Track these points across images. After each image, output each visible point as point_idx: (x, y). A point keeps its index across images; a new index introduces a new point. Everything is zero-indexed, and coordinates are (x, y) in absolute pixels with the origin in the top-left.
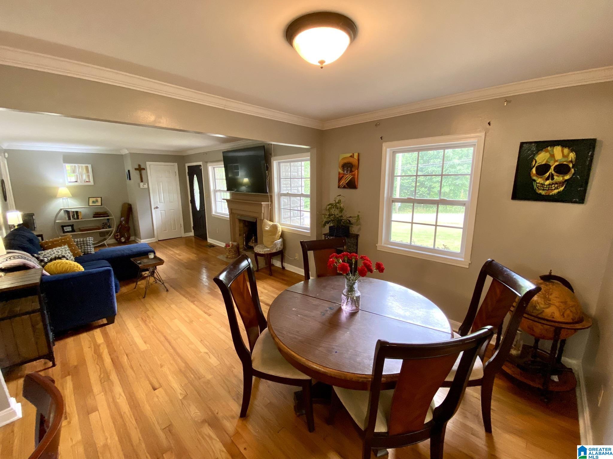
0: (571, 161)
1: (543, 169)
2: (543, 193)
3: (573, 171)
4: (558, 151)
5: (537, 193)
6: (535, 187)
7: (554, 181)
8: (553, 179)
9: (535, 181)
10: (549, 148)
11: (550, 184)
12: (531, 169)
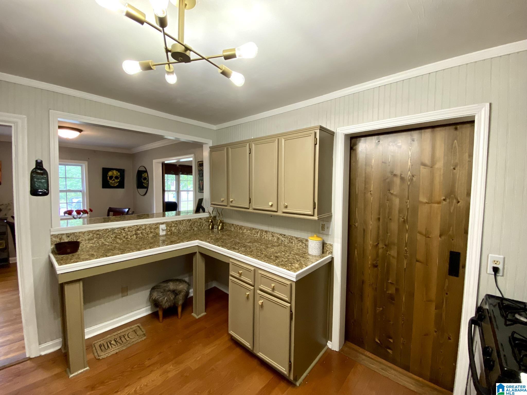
0: (119, 175)
1: (111, 177)
2: (112, 185)
3: (120, 178)
4: (115, 172)
5: (110, 185)
6: (110, 183)
7: (115, 181)
8: (114, 181)
9: (109, 181)
10: (112, 171)
11: (114, 183)
12: (108, 177)
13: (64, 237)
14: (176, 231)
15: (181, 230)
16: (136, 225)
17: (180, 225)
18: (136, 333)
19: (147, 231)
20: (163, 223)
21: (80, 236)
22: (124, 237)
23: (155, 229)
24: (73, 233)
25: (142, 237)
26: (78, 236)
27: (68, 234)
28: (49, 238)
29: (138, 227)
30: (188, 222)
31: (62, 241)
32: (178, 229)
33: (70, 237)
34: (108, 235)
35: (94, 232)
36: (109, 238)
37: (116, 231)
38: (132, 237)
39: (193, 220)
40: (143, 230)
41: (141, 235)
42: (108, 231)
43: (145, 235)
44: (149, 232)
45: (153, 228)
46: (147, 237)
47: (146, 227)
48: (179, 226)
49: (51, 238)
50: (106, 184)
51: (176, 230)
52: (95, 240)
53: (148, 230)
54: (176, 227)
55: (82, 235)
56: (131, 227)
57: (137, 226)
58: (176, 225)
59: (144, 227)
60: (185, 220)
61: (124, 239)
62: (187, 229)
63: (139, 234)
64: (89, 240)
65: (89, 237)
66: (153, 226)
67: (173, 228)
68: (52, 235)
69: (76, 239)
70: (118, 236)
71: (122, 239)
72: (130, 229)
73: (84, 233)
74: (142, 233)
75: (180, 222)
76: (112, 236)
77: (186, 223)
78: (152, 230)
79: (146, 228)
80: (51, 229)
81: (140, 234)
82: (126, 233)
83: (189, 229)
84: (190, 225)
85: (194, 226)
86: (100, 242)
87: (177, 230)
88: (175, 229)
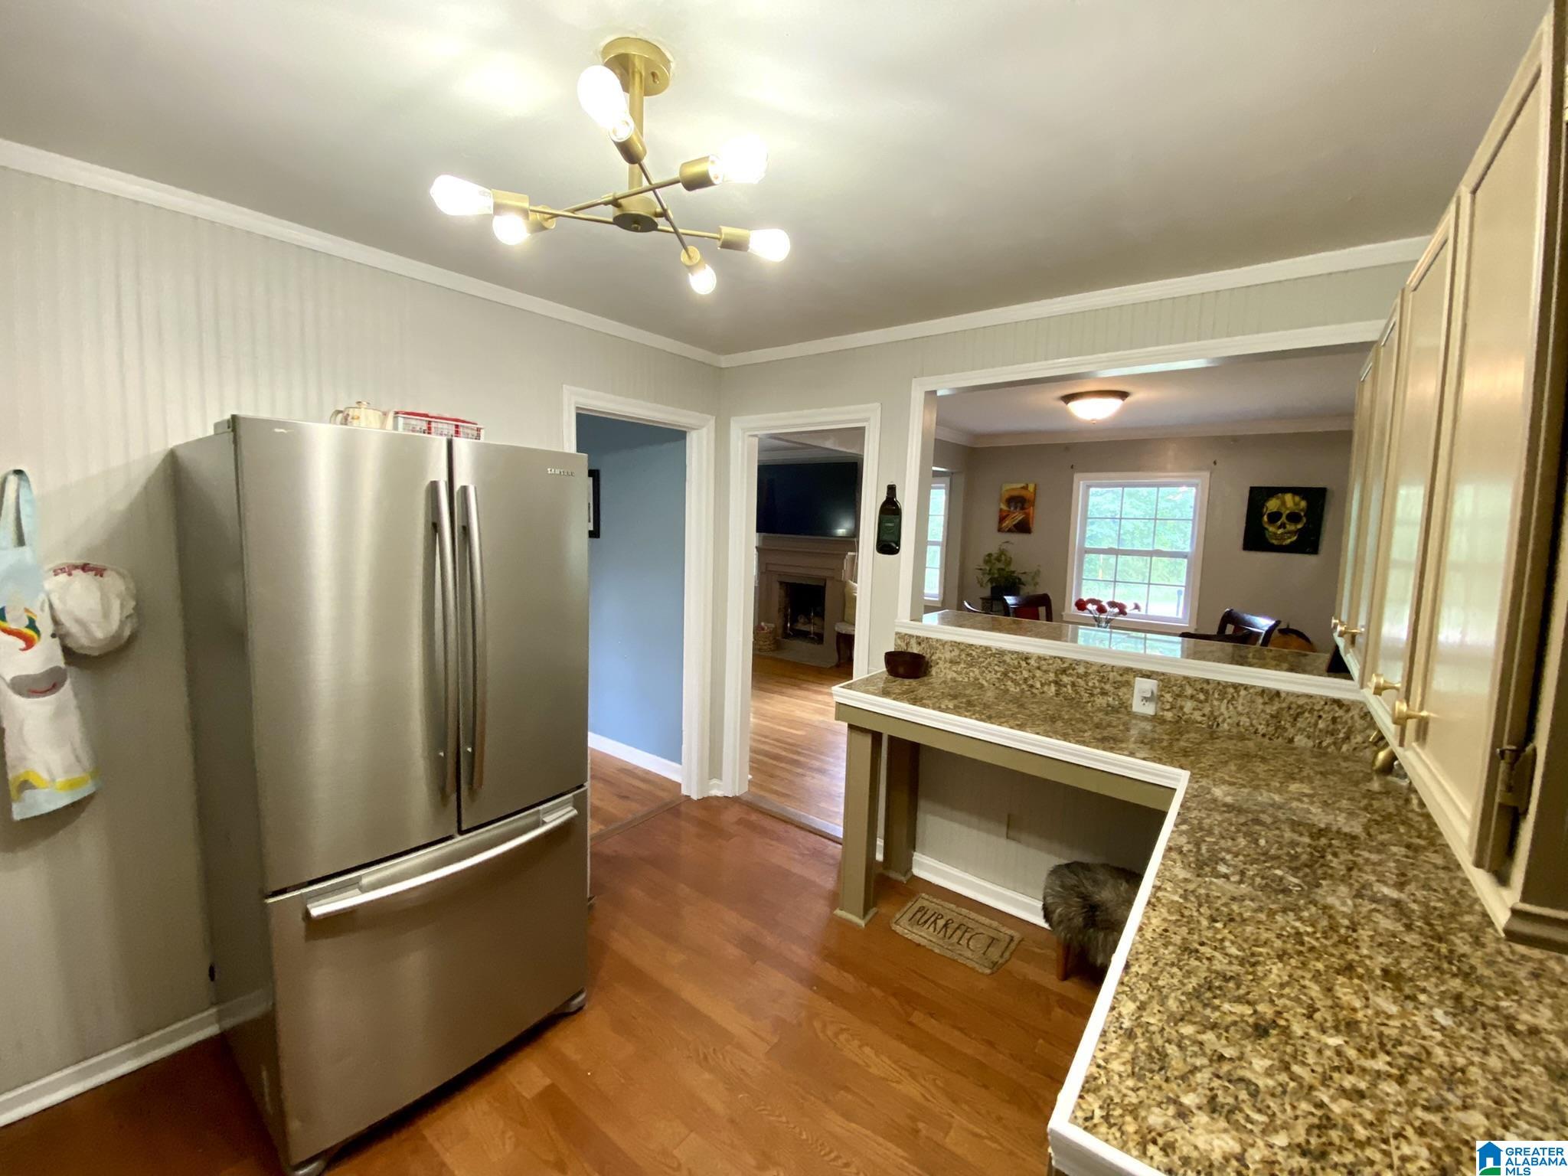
0: (1302, 510)
1: (1275, 517)
2: (1275, 542)
3: (1304, 520)
4: (1288, 497)
5: (1269, 543)
6: (1267, 536)
7: (1286, 530)
8: (1285, 528)
9: (1267, 529)
10: (1280, 495)
11: (1282, 534)
12: (1262, 516)
13: (913, 642)
14: (1197, 716)
15: (1224, 721)
16: (1059, 658)
17: (1221, 700)
18: (988, 947)
19: (1090, 684)
20: (1149, 673)
21: (937, 649)
22: (1026, 680)
23: (1118, 685)
24: (927, 638)
25: (1073, 699)
26: (934, 649)
27: (920, 637)
29: (1065, 665)
30: (1260, 700)
31: (910, 650)
32: (1212, 712)
33: (922, 646)
34: (990, 664)
35: (962, 647)
36: (990, 672)
37: (1007, 658)
38: (1046, 688)
39: (1291, 699)
40: (1079, 676)
41: (1070, 691)
42: (989, 652)
43: (1082, 693)
44: (1096, 688)
45: (1111, 680)
46: (1088, 702)
47: (1090, 671)
48: (1216, 703)
49: (896, 639)
50: (1255, 539)
51: (1200, 713)
52: (962, 665)
53: (1096, 682)
54: (1201, 702)
55: (941, 647)
56: (1045, 659)
57: (1061, 659)
58: (1202, 697)
59: (1081, 670)
60: (1246, 687)
61: (1024, 686)
62: (1252, 725)
63: (1065, 687)
64: (951, 662)
65: (953, 654)
66: (1111, 674)
67: (1189, 705)
68: (897, 633)
69: (930, 653)
70: (1011, 674)
71: (1019, 685)
72: (1043, 662)
73: (944, 644)
74: (1073, 684)
75: (1221, 687)
76: (996, 668)
77: (1253, 702)
78: (1107, 687)
79: (1090, 674)
80: (896, 619)
81: (1069, 687)
82: (1030, 671)
83: (1262, 729)
84: (1272, 716)
85: (1293, 725)
86: (971, 674)
87: (1204, 715)
88: (1194, 709)
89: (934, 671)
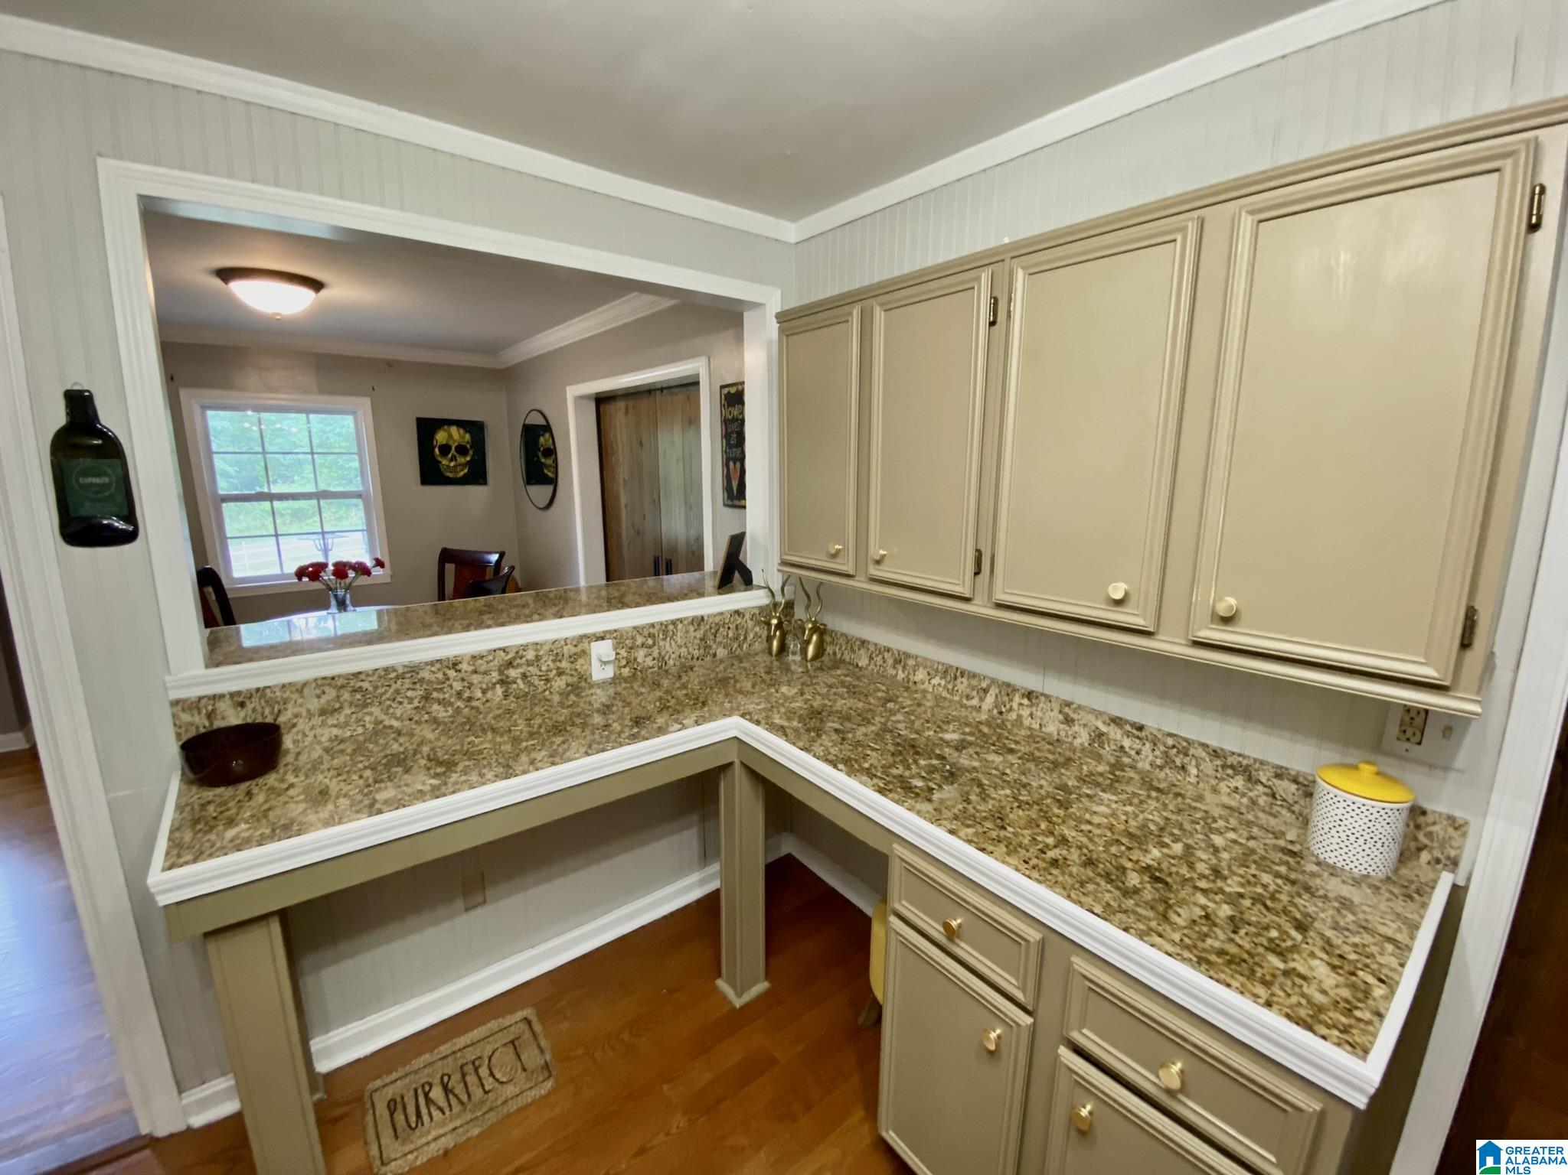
0: (468, 442)
1: (445, 449)
2: (451, 475)
3: (471, 452)
4: (454, 430)
5: (446, 476)
6: (442, 470)
7: (458, 463)
8: (456, 460)
9: (440, 462)
10: (446, 427)
11: (454, 466)
12: (434, 449)
14: (649, 662)
15: (669, 658)
16: (500, 649)
17: (664, 639)
18: (520, 1059)
19: (544, 668)
20: (602, 635)
21: (286, 700)
22: (459, 694)
23: (574, 658)
24: (258, 690)
25: (527, 694)
26: (278, 703)
27: (239, 693)
28: (167, 712)
29: (510, 656)
30: (692, 629)
31: (219, 724)
32: (660, 654)
33: (250, 706)
34: (397, 692)
35: (339, 683)
36: (401, 703)
37: (425, 674)
38: (489, 695)
39: (711, 620)
40: (529, 663)
41: (522, 686)
42: (393, 675)
43: (537, 682)
44: (551, 671)
45: (566, 655)
46: (545, 690)
47: (541, 653)
48: (662, 643)
49: (174, 716)
50: (431, 474)
51: (651, 658)
52: (347, 711)
53: (550, 663)
54: (650, 647)
55: (295, 696)
56: (482, 657)
57: (504, 650)
58: (650, 641)
59: (530, 655)
60: (681, 620)
61: (459, 704)
62: (689, 653)
63: (515, 683)
64: (323, 712)
65: (324, 699)
66: (565, 648)
67: (640, 654)
68: (175, 703)
69: (272, 713)
70: (435, 695)
71: (451, 704)
72: (480, 661)
73: (300, 688)
74: (524, 676)
75: (664, 627)
76: (410, 694)
77: (687, 632)
78: (564, 664)
79: (541, 656)
80: (168, 678)
81: (519, 681)
82: (463, 680)
83: (696, 653)
84: (702, 640)
85: (715, 641)
86: (367, 718)
87: (654, 659)
88: (645, 656)
89: (288, 742)
